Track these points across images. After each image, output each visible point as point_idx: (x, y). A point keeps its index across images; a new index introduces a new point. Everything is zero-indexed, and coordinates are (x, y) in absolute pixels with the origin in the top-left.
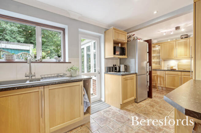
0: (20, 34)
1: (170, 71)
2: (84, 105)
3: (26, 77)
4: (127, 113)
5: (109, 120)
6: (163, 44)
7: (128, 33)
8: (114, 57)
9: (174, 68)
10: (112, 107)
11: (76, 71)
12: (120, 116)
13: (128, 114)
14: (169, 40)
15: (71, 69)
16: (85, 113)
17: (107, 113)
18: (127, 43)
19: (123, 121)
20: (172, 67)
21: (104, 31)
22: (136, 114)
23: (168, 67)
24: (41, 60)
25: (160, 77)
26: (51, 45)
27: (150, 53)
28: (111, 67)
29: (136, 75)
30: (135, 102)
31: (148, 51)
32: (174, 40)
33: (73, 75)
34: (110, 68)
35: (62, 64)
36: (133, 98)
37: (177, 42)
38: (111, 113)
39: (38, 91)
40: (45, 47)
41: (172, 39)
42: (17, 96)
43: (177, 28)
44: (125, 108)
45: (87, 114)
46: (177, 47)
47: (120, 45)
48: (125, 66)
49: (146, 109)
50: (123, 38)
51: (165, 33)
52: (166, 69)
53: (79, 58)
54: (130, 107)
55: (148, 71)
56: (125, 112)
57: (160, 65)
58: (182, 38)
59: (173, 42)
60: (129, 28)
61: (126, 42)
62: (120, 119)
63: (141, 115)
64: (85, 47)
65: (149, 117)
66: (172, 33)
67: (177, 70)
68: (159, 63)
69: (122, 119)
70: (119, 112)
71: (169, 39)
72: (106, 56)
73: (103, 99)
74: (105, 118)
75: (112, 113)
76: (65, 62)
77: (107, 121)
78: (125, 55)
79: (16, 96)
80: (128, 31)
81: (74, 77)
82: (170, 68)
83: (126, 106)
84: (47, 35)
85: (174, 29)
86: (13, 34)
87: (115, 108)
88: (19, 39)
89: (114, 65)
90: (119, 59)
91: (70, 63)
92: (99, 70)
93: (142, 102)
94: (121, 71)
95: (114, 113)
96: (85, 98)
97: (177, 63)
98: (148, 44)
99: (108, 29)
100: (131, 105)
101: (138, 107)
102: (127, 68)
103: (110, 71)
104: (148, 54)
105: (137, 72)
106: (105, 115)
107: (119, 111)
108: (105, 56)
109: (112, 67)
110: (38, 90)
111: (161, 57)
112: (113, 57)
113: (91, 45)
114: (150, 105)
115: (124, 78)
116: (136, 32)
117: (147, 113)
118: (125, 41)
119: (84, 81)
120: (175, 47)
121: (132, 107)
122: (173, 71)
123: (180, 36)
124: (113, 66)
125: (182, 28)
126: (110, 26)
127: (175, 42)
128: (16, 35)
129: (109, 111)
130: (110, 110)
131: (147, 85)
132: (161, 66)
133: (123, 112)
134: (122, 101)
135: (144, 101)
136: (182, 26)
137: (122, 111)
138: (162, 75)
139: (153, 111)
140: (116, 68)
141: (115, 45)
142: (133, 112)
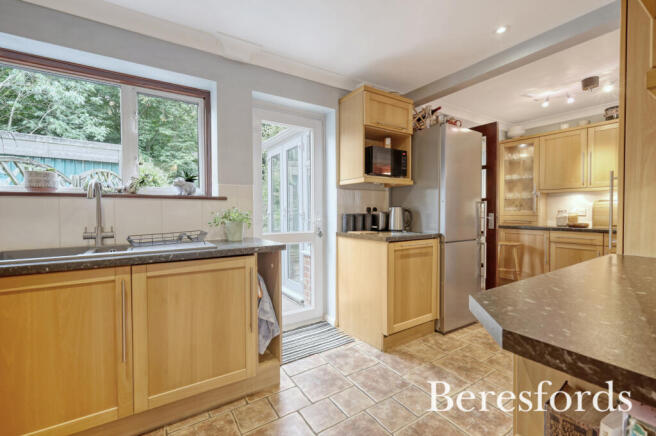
0: (96, 113)
1: (563, 230)
2: (259, 333)
3: (85, 238)
4: (404, 363)
5: (340, 383)
6: (542, 139)
7: (416, 105)
8: (365, 183)
9: (581, 221)
10: (358, 344)
11: (239, 223)
12: (378, 372)
13: (406, 367)
14: (565, 127)
15: (225, 217)
16: (262, 358)
17: (338, 360)
18: (412, 136)
19: (384, 388)
20: (575, 218)
21: (336, 96)
22: (433, 367)
23: (558, 219)
24: (132, 190)
25: (532, 250)
26: (187, 149)
27: (491, 168)
28: (360, 215)
29: (441, 242)
30: (436, 331)
31: (484, 163)
32: (583, 123)
33: (230, 239)
34: (355, 217)
35: (199, 202)
36: (428, 317)
37: (591, 131)
38: (351, 361)
39: (114, 281)
40: (168, 154)
41: (575, 123)
42: (49, 292)
43: (590, 83)
44: (398, 348)
45: (269, 359)
46: (592, 148)
47: (388, 142)
48: (405, 210)
49: (468, 354)
50: (399, 120)
51: (547, 100)
52: (552, 223)
53: (252, 183)
54: (415, 346)
55: (484, 228)
56: (397, 362)
57: (532, 209)
58: (611, 118)
59: (578, 132)
60: (419, 86)
61: (411, 131)
62: (377, 382)
63: (448, 373)
64: (282, 151)
65: (472, 379)
66: (571, 101)
67: (590, 227)
68: (530, 204)
69: (380, 380)
70: (377, 361)
71: (564, 123)
72: (342, 177)
73: (332, 319)
74: (326, 378)
75: (352, 363)
76: (208, 197)
77: (332, 385)
78: (404, 174)
79: (46, 292)
80: (417, 96)
81: (233, 242)
82: (567, 222)
83: (404, 344)
84: (175, 117)
85: (579, 85)
86: (72, 113)
87: (367, 349)
88: (90, 129)
89: (369, 210)
90: (387, 189)
91: (225, 199)
92: (320, 225)
93: (460, 331)
94: (392, 227)
95: (360, 363)
96: (262, 310)
97: (591, 204)
98: (485, 138)
99: (349, 92)
100: (421, 340)
101: (444, 347)
102: (410, 220)
103: (355, 229)
104: (484, 171)
105: (443, 232)
106: (330, 368)
107: (378, 357)
108: (338, 180)
109: (364, 216)
110: (112, 278)
111: (535, 184)
112: (362, 180)
113: (300, 144)
114: (483, 343)
115: (395, 251)
116: (445, 98)
117: (469, 366)
118: (404, 131)
119: (259, 254)
120: (583, 149)
121: (423, 347)
122: (575, 231)
123: (603, 112)
124: (365, 212)
125: (605, 81)
126: (354, 80)
127: (584, 132)
128: (82, 118)
129: (345, 356)
130: (348, 352)
131: (480, 276)
132: (535, 215)
133: (389, 361)
134: (389, 326)
135: (465, 330)
136: (604, 76)
137: (388, 357)
138: (538, 246)
139: (491, 361)
140: (375, 220)
141: (371, 143)
142: (422, 360)
